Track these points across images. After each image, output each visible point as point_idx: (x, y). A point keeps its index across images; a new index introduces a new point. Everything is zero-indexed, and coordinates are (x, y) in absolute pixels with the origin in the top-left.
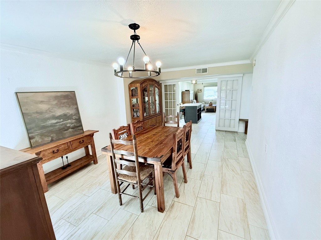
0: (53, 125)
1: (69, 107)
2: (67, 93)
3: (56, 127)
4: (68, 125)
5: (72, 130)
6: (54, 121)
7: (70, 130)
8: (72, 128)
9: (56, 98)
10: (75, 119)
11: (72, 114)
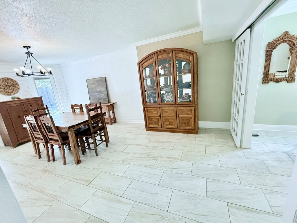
0: (96, 96)
1: (102, 86)
2: (101, 78)
3: (97, 97)
4: (102, 97)
5: (103, 100)
6: (97, 94)
7: (102, 99)
8: (103, 99)
9: (97, 81)
10: (105, 94)
11: (103, 91)
